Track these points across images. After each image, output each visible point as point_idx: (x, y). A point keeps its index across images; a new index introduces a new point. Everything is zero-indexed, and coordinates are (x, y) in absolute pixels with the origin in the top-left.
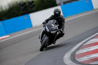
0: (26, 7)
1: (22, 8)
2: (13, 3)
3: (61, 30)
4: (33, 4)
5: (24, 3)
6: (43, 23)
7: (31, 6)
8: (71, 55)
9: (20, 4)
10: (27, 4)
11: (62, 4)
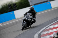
0: (12, 7)
1: (10, 7)
2: (4, 5)
3: (34, 19)
4: (16, 5)
5: (11, 5)
6: (24, 15)
7: (15, 6)
8: (39, 35)
9: (8, 5)
10: (12, 5)
11: (33, 5)
